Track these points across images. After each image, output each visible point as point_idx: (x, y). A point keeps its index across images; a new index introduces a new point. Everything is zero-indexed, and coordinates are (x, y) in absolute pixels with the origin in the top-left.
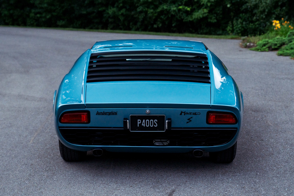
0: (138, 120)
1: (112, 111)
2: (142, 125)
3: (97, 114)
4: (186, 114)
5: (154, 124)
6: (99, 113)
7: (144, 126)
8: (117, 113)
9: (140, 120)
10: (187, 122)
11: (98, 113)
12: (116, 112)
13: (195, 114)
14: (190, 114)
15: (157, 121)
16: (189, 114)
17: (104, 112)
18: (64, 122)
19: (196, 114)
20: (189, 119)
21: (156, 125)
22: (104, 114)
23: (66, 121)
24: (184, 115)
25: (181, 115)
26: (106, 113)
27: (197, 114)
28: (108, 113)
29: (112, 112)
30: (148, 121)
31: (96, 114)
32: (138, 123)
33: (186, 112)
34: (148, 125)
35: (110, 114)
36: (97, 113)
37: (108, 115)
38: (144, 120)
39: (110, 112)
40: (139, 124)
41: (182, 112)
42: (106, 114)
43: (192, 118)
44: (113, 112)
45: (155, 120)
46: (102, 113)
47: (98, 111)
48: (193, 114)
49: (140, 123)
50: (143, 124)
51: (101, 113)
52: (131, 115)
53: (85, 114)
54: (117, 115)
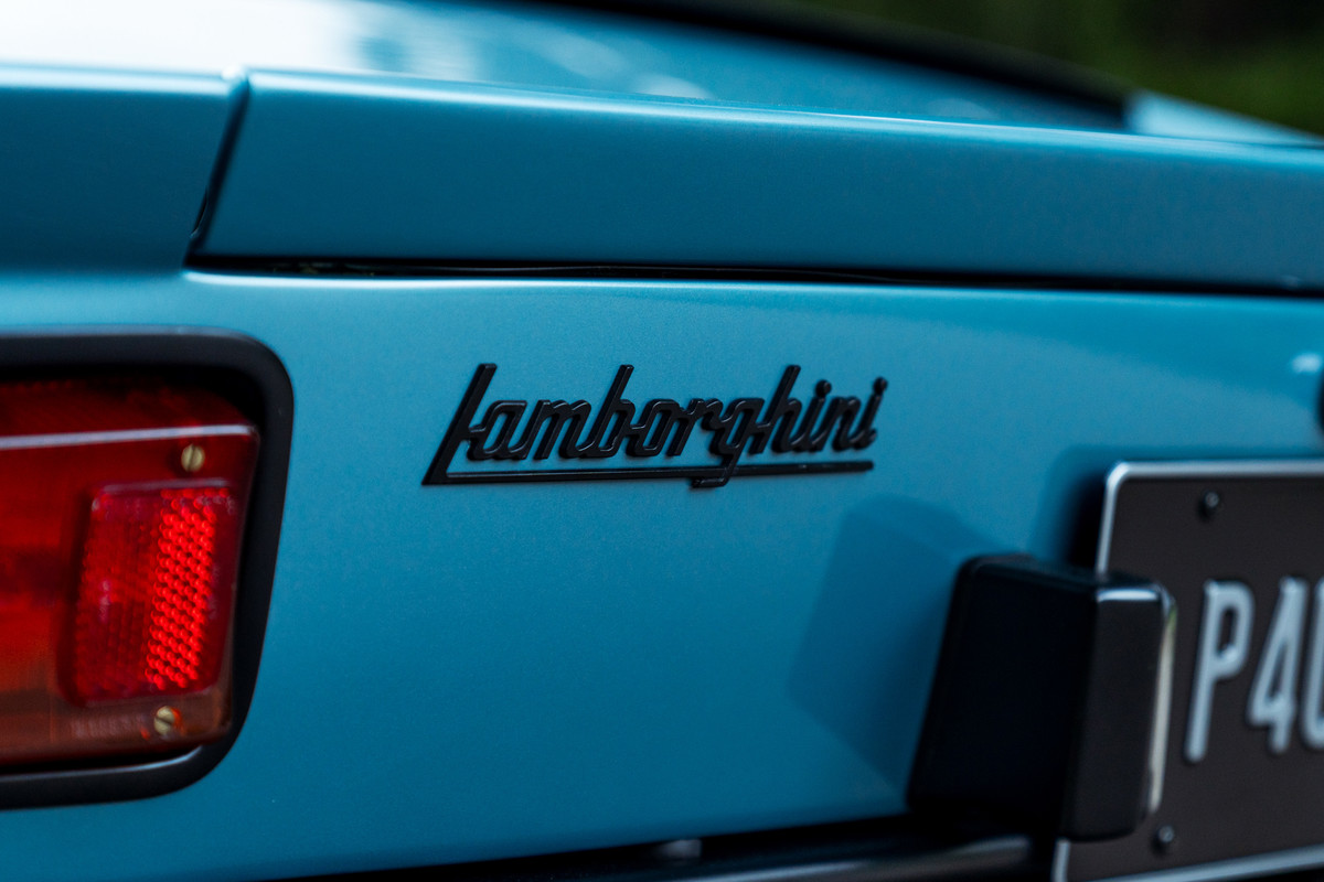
0: (1220, 596)
1: (791, 373)
2: (1259, 705)
3: (459, 464)
6: (512, 411)
7: (1280, 739)
8: (866, 437)
9: (1240, 600)
11: (481, 438)
12: (844, 408)
17: (613, 400)
22: (616, 434)
26: (669, 410)
28: (705, 412)
29: (782, 403)
31: (436, 475)
32: (1211, 668)
35: (744, 457)
36: (458, 429)
37: (699, 479)
38: (1293, 593)
39: (750, 408)
40: (1217, 684)
42: (658, 461)
44: (802, 392)
46: (580, 410)
47: (484, 374)
49: (1232, 660)
50: (1275, 689)
51: (554, 410)
52: (1128, 483)
53: (193, 458)
54: (866, 466)
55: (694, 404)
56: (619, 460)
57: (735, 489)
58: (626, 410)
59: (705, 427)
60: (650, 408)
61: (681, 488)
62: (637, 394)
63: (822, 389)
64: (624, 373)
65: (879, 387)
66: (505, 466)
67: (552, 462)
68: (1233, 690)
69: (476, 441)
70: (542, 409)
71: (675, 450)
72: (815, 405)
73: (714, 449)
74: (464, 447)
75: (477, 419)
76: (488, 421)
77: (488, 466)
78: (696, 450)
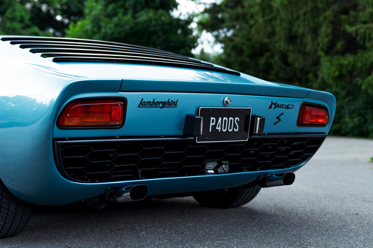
0: (212, 118)
1: (169, 99)
2: (217, 128)
3: (141, 106)
4: (277, 107)
5: (235, 126)
6: (145, 102)
7: (219, 131)
8: (176, 105)
9: (214, 119)
10: (275, 123)
11: (143, 104)
12: (174, 102)
13: (287, 107)
14: (282, 107)
15: (239, 120)
16: (280, 107)
17: (153, 101)
18: (71, 124)
19: (289, 106)
20: (278, 118)
21: (236, 129)
22: (154, 104)
23: (75, 121)
24: (275, 108)
25: (271, 108)
26: (158, 102)
27: (289, 108)
28: (162, 102)
29: (168, 102)
30: (225, 120)
31: (139, 107)
32: (211, 124)
33: (277, 104)
34: (224, 129)
35: (165, 106)
36: (141, 103)
37: (161, 107)
38: (220, 119)
39: (166, 102)
40: (212, 126)
41: (272, 103)
42: (158, 106)
43: (282, 114)
44: (170, 101)
45: (236, 118)
46: (151, 102)
47: (142, 99)
48: (285, 108)
49: (214, 124)
50: (219, 127)
51: (148, 102)
52: (201, 108)
53: (119, 105)
54: (177, 107)
55: (161, 102)
56: (154, 106)
57: (164, 108)
58: (155, 102)
59: (162, 103)
60: (157, 102)
61: (160, 108)
62: (156, 101)
63: (172, 101)
64: (154, 99)
65: (177, 100)
66: (145, 106)
67: (148, 106)
68: (214, 127)
69: (142, 104)
70: (147, 102)
71: (159, 105)
72: (171, 102)
73: (162, 105)
74: (141, 105)
75: (142, 102)
76: (143, 103)
77: (143, 106)
78: (161, 105)
